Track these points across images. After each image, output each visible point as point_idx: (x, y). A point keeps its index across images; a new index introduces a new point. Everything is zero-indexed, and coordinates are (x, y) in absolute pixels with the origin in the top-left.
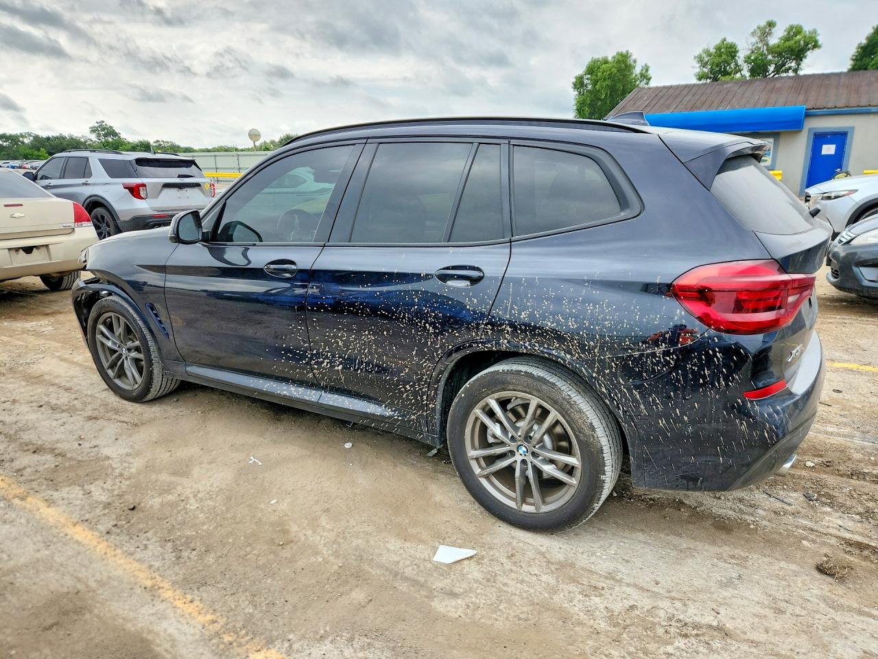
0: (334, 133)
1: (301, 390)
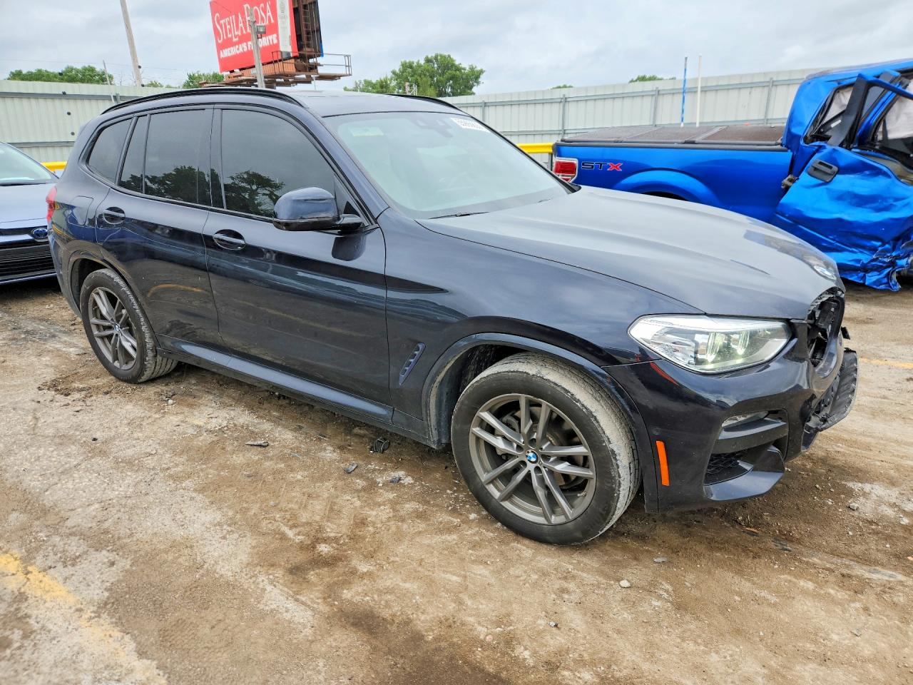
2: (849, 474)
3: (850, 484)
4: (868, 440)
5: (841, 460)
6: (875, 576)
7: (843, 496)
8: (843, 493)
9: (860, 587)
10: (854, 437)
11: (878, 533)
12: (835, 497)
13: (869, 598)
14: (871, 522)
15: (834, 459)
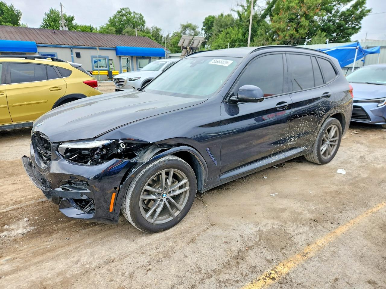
0: (263, 49)
1: (277, 156)
2: (36, 233)
3: (32, 228)
4: (36, 260)
5: (43, 238)
6: (11, 207)
7: (33, 222)
8: (33, 223)
9: (15, 203)
10: (44, 257)
11: (15, 217)
12: (35, 221)
13: (11, 202)
14: (18, 220)
15: (46, 237)
